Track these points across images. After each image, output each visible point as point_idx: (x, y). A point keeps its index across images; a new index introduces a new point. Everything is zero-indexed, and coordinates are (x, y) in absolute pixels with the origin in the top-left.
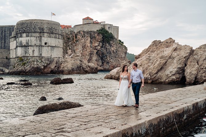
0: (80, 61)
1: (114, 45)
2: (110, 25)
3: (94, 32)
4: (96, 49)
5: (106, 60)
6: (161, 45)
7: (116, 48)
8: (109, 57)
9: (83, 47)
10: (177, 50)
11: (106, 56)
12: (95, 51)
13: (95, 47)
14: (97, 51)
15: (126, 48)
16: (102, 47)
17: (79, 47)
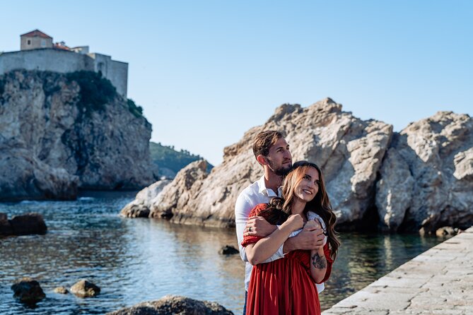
0: (27, 160)
1: (115, 114)
2: (104, 56)
3: (57, 76)
4: (62, 126)
5: (90, 158)
6: (304, 116)
7: (119, 125)
8: (101, 151)
9: (21, 118)
10: (351, 131)
11: (92, 147)
12: (59, 133)
13: (59, 119)
14: (63, 131)
15: (148, 126)
16: (78, 120)
17: (9, 119)
